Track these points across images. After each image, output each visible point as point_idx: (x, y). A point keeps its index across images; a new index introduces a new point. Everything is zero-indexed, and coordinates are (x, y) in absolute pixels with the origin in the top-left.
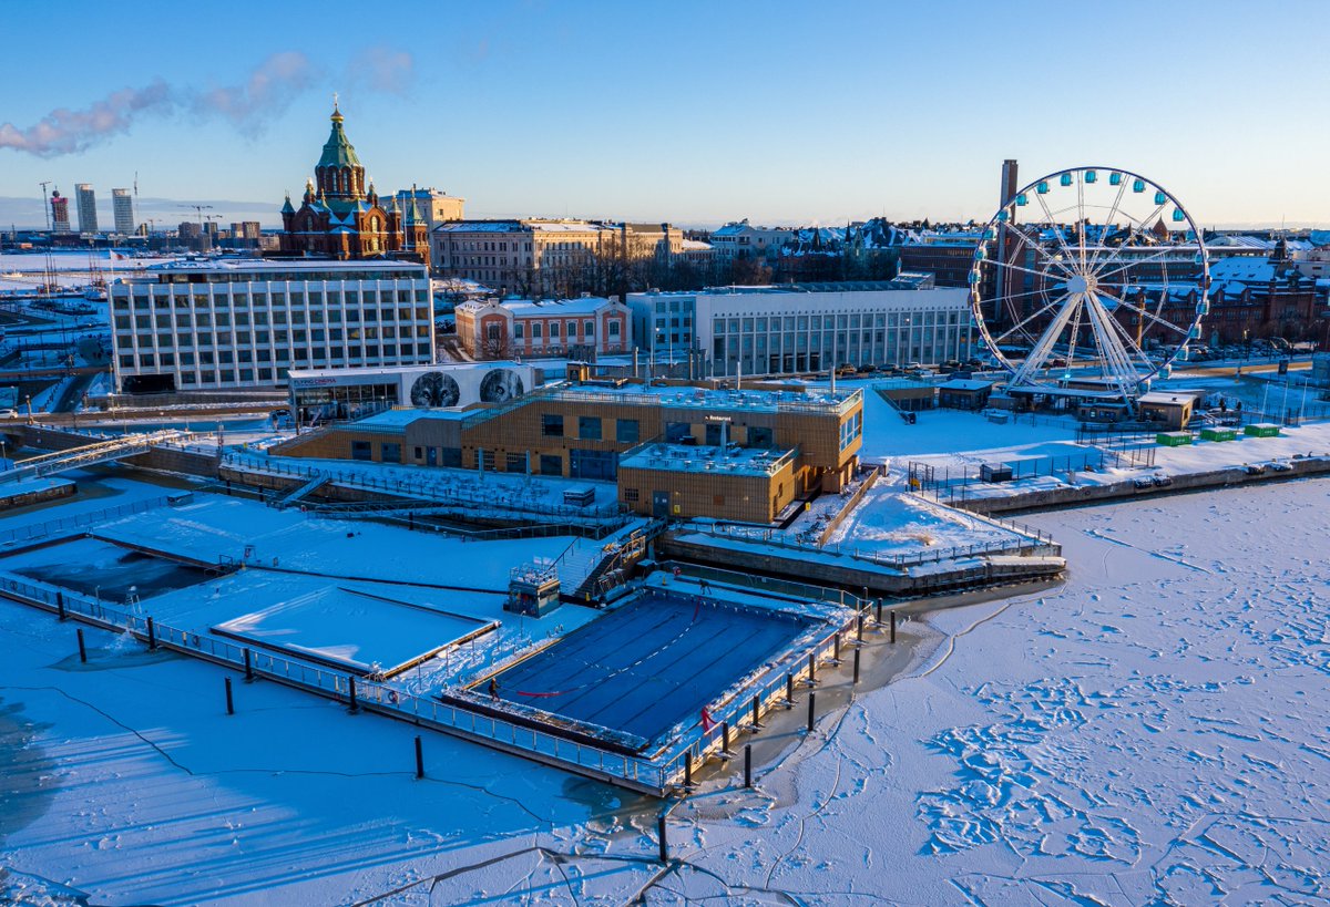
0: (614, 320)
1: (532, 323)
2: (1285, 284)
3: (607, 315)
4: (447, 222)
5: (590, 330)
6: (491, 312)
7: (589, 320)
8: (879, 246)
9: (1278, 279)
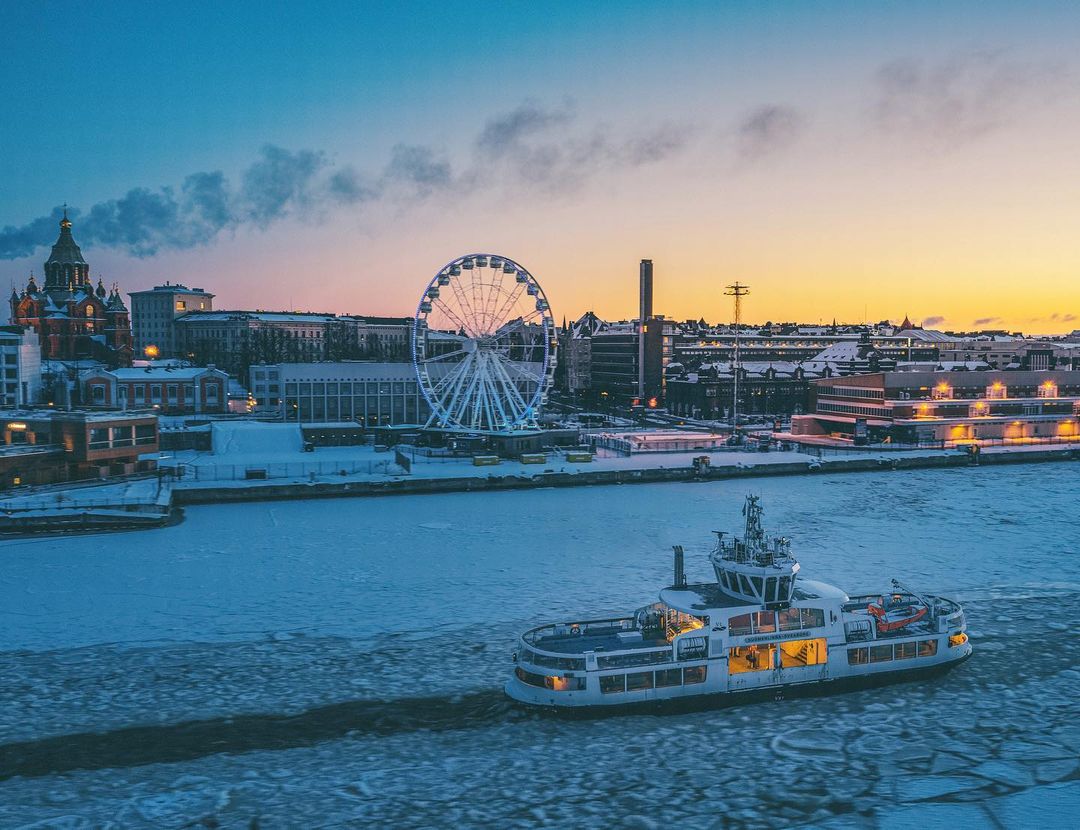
0: (211, 385)
1: (135, 386)
2: (866, 364)
3: (204, 380)
4: (190, 313)
5: (190, 392)
6: (95, 376)
7: (189, 385)
8: (583, 337)
9: (858, 360)
